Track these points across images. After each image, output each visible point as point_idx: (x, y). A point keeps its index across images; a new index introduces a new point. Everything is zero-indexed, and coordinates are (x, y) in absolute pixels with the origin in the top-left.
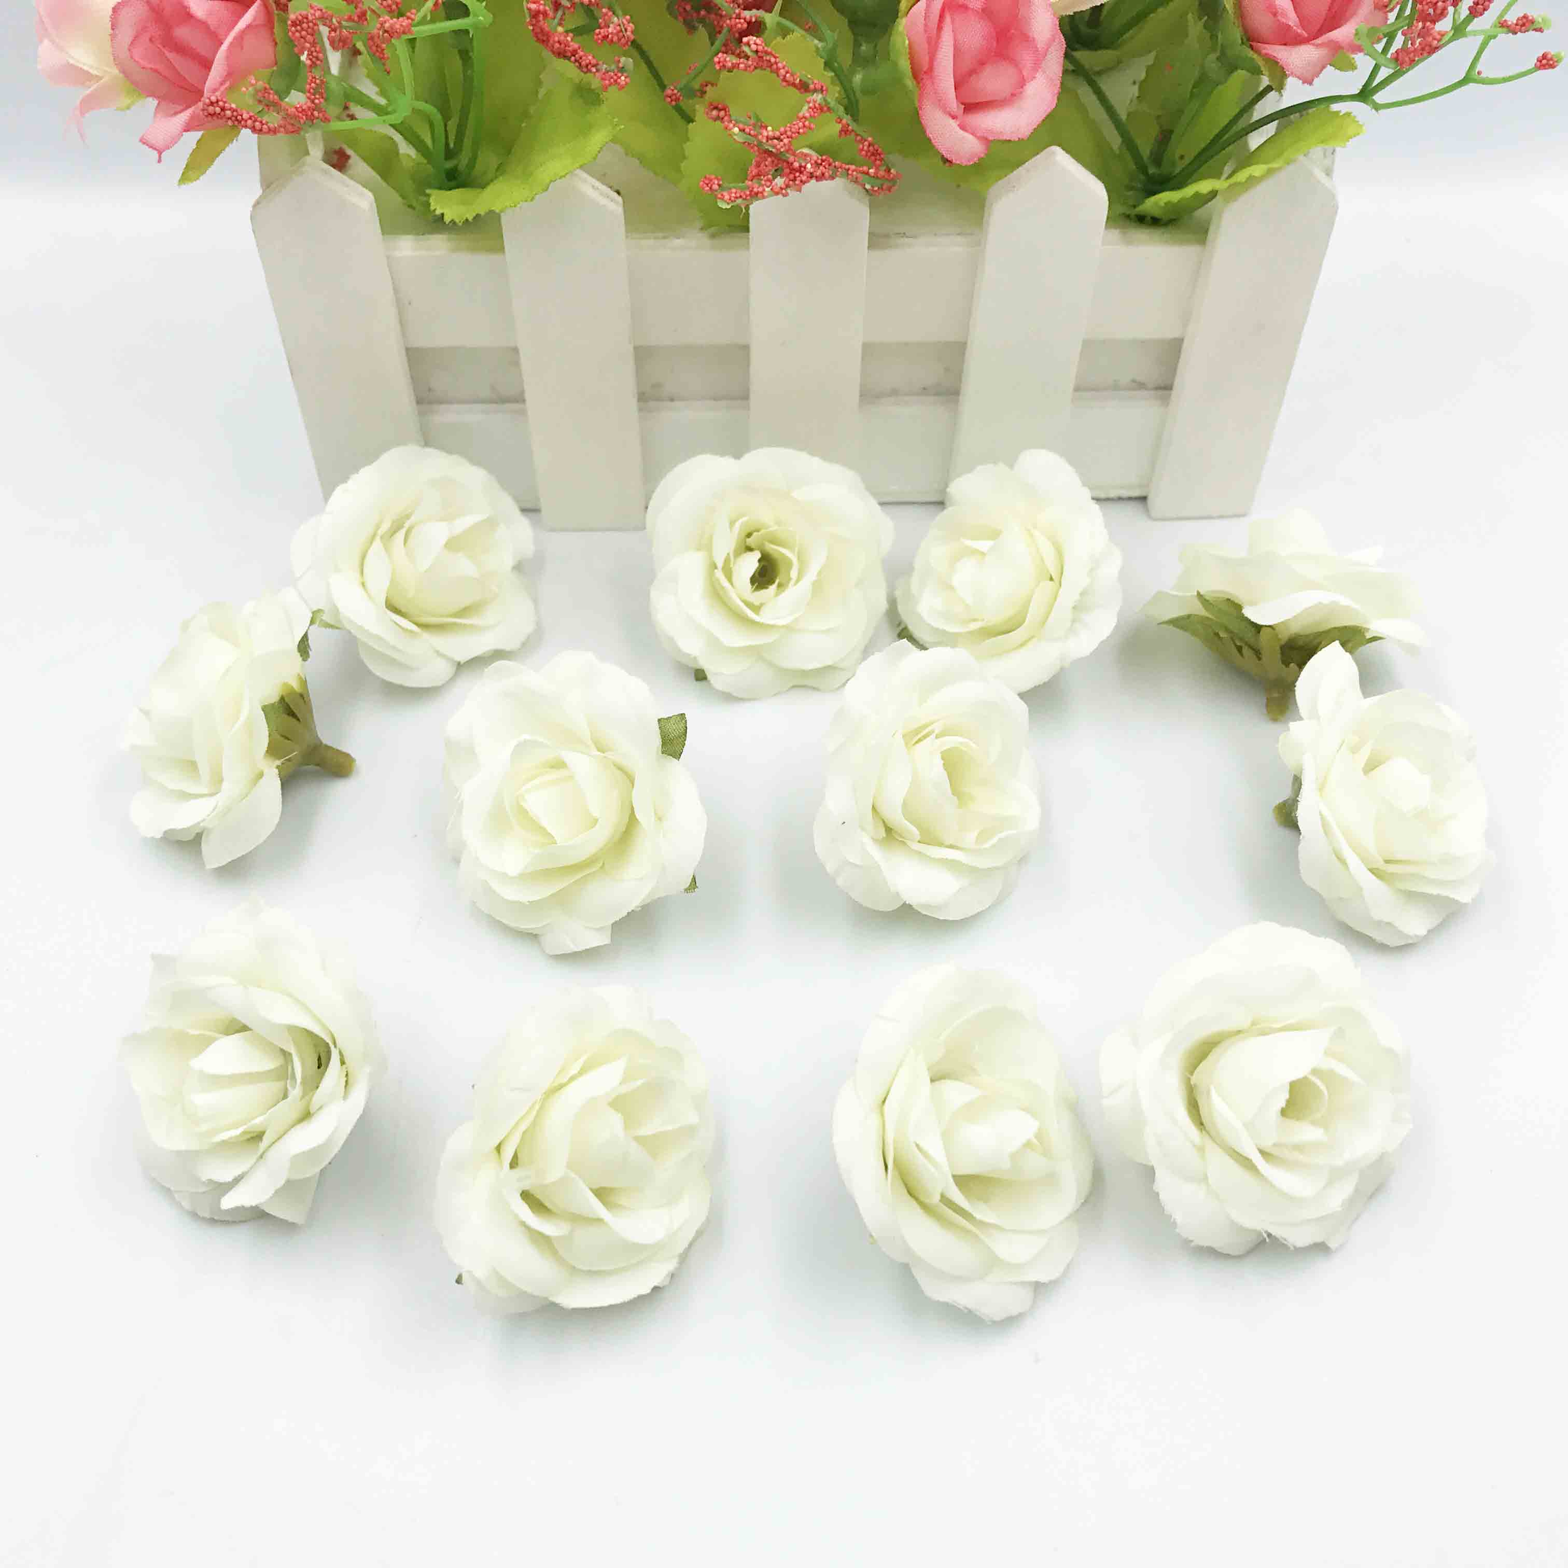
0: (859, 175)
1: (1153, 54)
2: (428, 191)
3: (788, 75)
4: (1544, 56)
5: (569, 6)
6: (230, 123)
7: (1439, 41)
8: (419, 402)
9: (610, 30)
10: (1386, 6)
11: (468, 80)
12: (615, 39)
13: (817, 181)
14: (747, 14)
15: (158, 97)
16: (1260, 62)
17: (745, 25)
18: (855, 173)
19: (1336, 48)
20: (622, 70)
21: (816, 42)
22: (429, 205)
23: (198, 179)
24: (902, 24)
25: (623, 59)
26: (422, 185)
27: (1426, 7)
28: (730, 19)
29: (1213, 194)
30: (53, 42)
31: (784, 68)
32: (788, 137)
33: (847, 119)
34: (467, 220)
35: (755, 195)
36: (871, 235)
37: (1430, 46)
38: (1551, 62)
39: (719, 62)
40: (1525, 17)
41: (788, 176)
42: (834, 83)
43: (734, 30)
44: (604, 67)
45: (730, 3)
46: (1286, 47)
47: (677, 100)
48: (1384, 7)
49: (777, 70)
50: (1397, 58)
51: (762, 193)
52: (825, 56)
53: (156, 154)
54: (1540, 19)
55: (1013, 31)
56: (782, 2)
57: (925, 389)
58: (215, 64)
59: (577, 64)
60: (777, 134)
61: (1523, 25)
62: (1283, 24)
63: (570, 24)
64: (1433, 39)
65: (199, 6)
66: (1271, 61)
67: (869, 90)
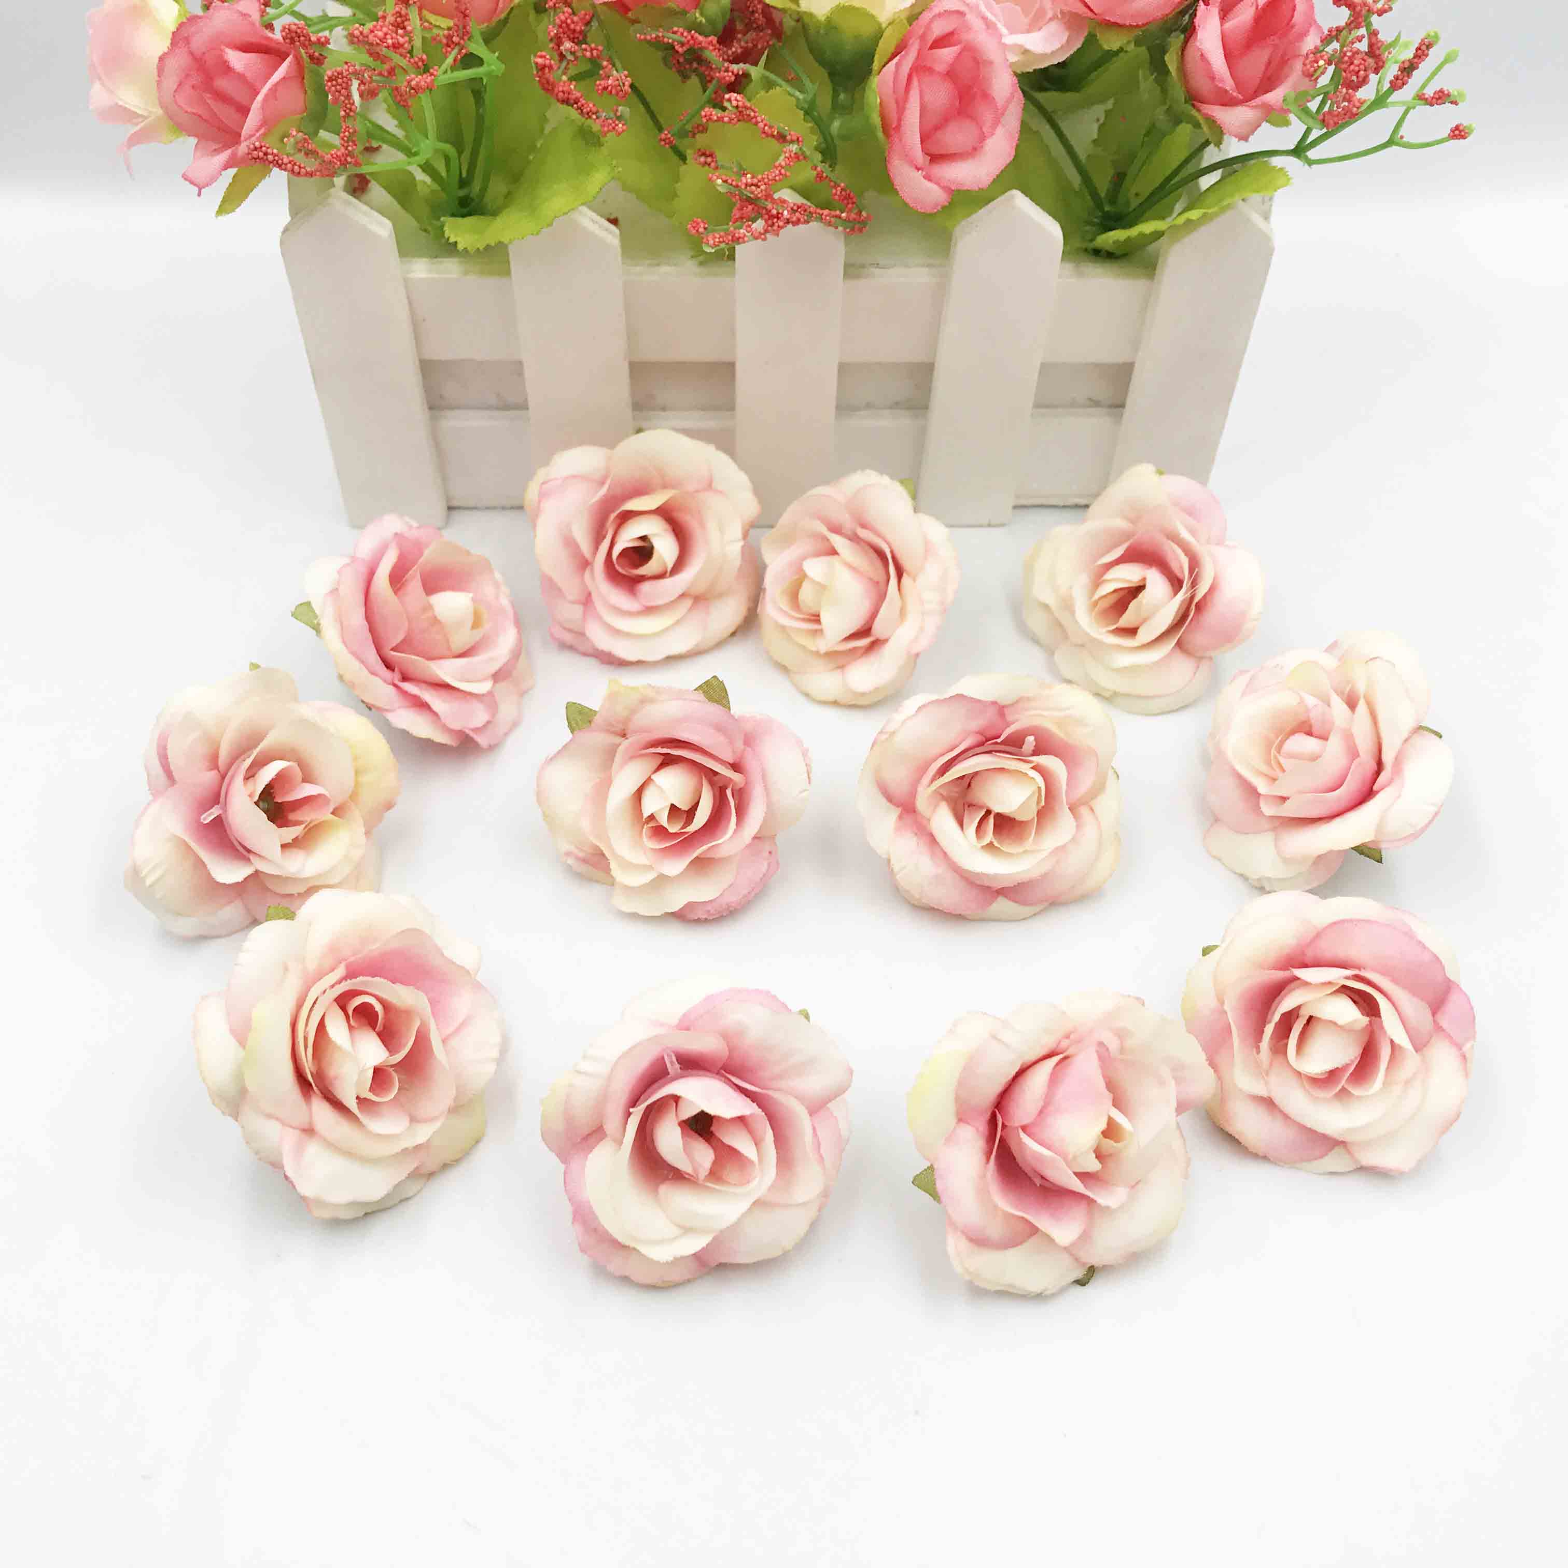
0: (832, 219)
1: (1111, 101)
2: (442, 219)
3: (766, 128)
4: (1457, 127)
5: (573, 59)
7: (1359, 109)
8: (430, 407)
9: (610, 82)
11: (480, 119)
12: (614, 91)
13: (794, 225)
14: (735, 67)
15: (198, 137)
16: (1200, 118)
17: (733, 78)
18: (828, 218)
19: (1270, 108)
20: (619, 118)
21: (797, 94)
22: (443, 232)
23: (233, 211)
24: (874, 81)
25: (620, 108)
26: (437, 210)
27: (1349, 75)
28: (719, 72)
29: (1158, 235)
30: (105, 86)
31: (763, 121)
32: (765, 184)
33: (821, 167)
34: (478, 249)
35: (738, 240)
36: (847, 267)
37: (1351, 112)
38: (1463, 133)
39: (705, 116)
41: (766, 221)
42: (812, 131)
43: (723, 81)
44: (604, 114)
45: (720, 56)
46: (1224, 107)
47: (671, 142)
48: (1311, 75)
49: (757, 123)
50: (1323, 121)
51: (743, 238)
52: (806, 106)
53: (196, 190)
54: (1456, 93)
55: (975, 90)
56: (767, 56)
57: (897, 403)
58: (251, 112)
59: (579, 111)
60: (755, 181)
61: (1440, 98)
62: (1220, 88)
63: (573, 71)
64: (1354, 106)
65: (237, 60)
66: (1211, 120)
67: (846, 137)
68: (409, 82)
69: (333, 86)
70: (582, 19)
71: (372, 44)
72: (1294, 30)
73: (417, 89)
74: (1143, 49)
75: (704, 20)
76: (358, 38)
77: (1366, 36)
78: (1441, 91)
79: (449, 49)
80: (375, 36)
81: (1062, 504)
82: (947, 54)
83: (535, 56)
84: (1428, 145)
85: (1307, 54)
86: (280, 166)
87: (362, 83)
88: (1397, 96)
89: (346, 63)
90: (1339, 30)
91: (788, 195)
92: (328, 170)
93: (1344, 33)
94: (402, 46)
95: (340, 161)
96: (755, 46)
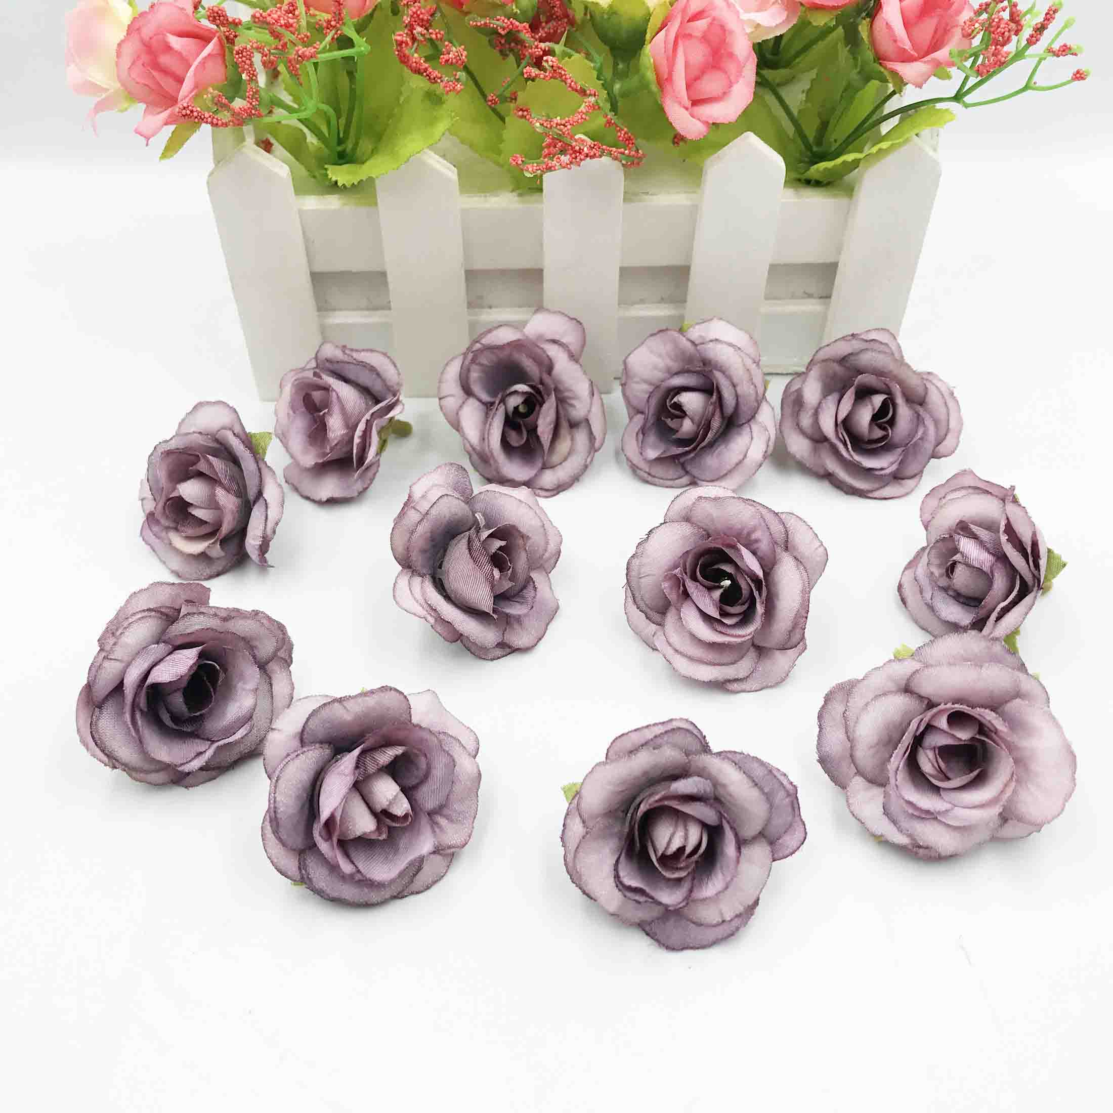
0: (618, 155)
1: (815, 71)
2: (326, 166)
3: (573, 84)
4: (1078, 72)
5: (422, 40)
6: (196, 120)
7: (1006, 57)
8: (319, 309)
10: (970, 35)
11: (353, 91)
12: (454, 61)
13: (592, 158)
14: (542, 45)
15: (146, 103)
16: (886, 73)
17: (541, 53)
18: (615, 154)
19: (938, 64)
20: (458, 80)
21: (589, 63)
22: (327, 175)
23: (172, 156)
24: (648, 49)
25: (459, 73)
26: (322, 162)
27: (997, 36)
28: (531, 48)
29: (856, 164)
30: (77, 66)
31: (570, 78)
32: (570, 125)
33: (610, 115)
34: (353, 184)
35: (550, 169)
36: (626, 193)
38: (1083, 76)
39: (527, 73)
41: (571, 155)
42: (602, 90)
43: (534, 55)
44: (446, 79)
45: (531, 37)
46: (905, 63)
47: (495, 104)
48: (969, 36)
49: (566, 80)
50: (977, 72)
51: (554, 167)
52: (597, 72)
53: (145, 140)
54: (1076, 47)
55: (723, 51)
56: (567, 37)
57: (663, 298)
58: (186, 80)
59: (428, 77)
60: (563, 122)
61: (1064, 51)
62: (901, 48)
63: (423, 50)
64: (1002, 56)
65: (176, 42)
66: (894, 73)
67: (625, 94)
68: (297, 52)
69: (240, 58)
70: (428, 12)
71: (269, 24)
72: (953, 7)
73: (303, 58)
74: (840, 30)
75: (519, 12)
76: (258, 19)
77: (1009, 7)
78: (1065, 46)
79: (328, 31)
80: (272, 18)
81: (785, 372)
82: (701, 25)
83: (395, 35)
84: (1056, 87)
85: (965, 22)
88: (1032, 50)
89: (251, 41)
90: (988, 5)
92: (238, 120)
93: (992, 5)
94: (292, 25)
95: (247, 113)
96: (555, 32)
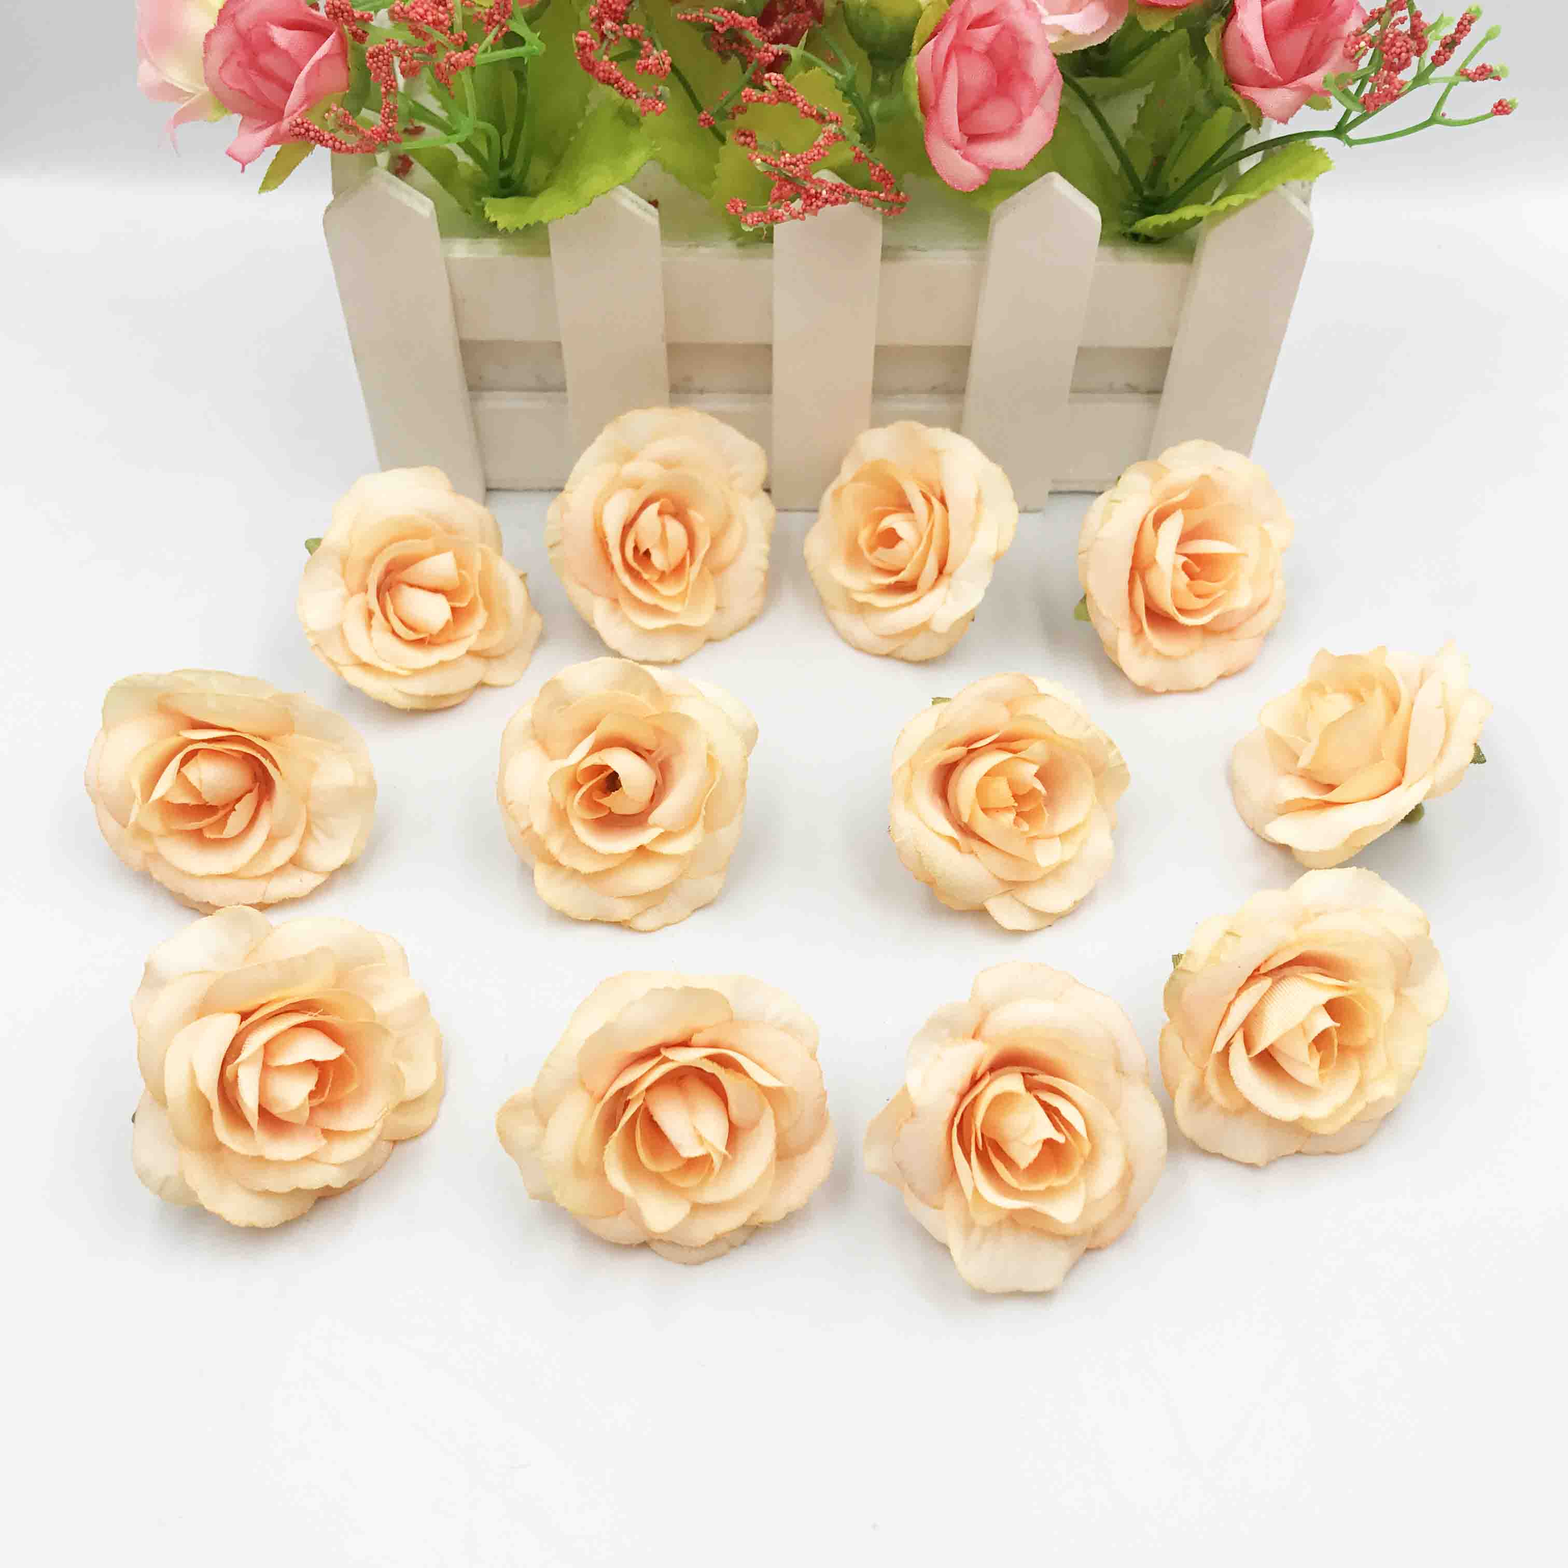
0: (871, 199)
1: (1152, 85)
2: (483, 199)
3: (806, 108)
4: (1500, 103)
5: (614, 39)
7: (1399, 89)
8: (471, 388)
10: (1353, 57)
11: (522, 99)
12: (654, 70)
13: (832, 205)
14: (775, 48)
15: (243, 115)
16: (1240, 101)
17: (773, 58)
18: (866, 198)
19: (1309, 91)
20: (659, 97)
21: (837, 74)
22: (484, 212)
23: (276, 187)
24: (914, 62)
25: (661, 88)
26: (480, 190)
27: (1390, 57)
29: (1197, 220)
30: (152, 64)
31: (802, 101)
32: (804, 163)
33: (860, 147)
34: (517, 229)
35: (776, 219)
36: (885, 248)
37: (1392, 94)
38: (1506, 109)
39: (745, 96)
40: (1484, 66)
41: (805, 200)
42: (851, 112)
43: (763, 62)
44: (644, 94)
45: (760, 37)
46: (1264, 89)
47: (710, 123)
49: (796, 103)
50: (1364, 102)
51: (781, 217)
52: (845, 86)
53: (240, 165)
54: (1498, 69)
55: (1014, 69)
56: (808, 36)
57: (934, 388)
58: (294, 89)
59: (620, 91)
60: (794, 160)
61: (1482, 74)
62: (1261, 70)
63: (615, 51)
64: (1395, 88)
65: (281, 37)
66: (1251, 102)
67: (884, 118)
68: (449, 58)
69: (374, 62)
71: (412, 20)
72: (1335, 13)
73: (456, 66)
74: (1183, 32)
76: (398, 14)
77: (1409, 18)
79: (490, 27)
80: (417, 13)
82: (986, 33)
83: (576, 35)
84: (1471, 121)
85: (1349, 36)
86: (321, 142)
87: (404, 60)
89: (388, 40)
90: (1381, 12)
91: (827, 176)
92: (369, 146)
93: (1388, 13)
94: (441, 23)
95: (381, 137)
96: (795, 28)
